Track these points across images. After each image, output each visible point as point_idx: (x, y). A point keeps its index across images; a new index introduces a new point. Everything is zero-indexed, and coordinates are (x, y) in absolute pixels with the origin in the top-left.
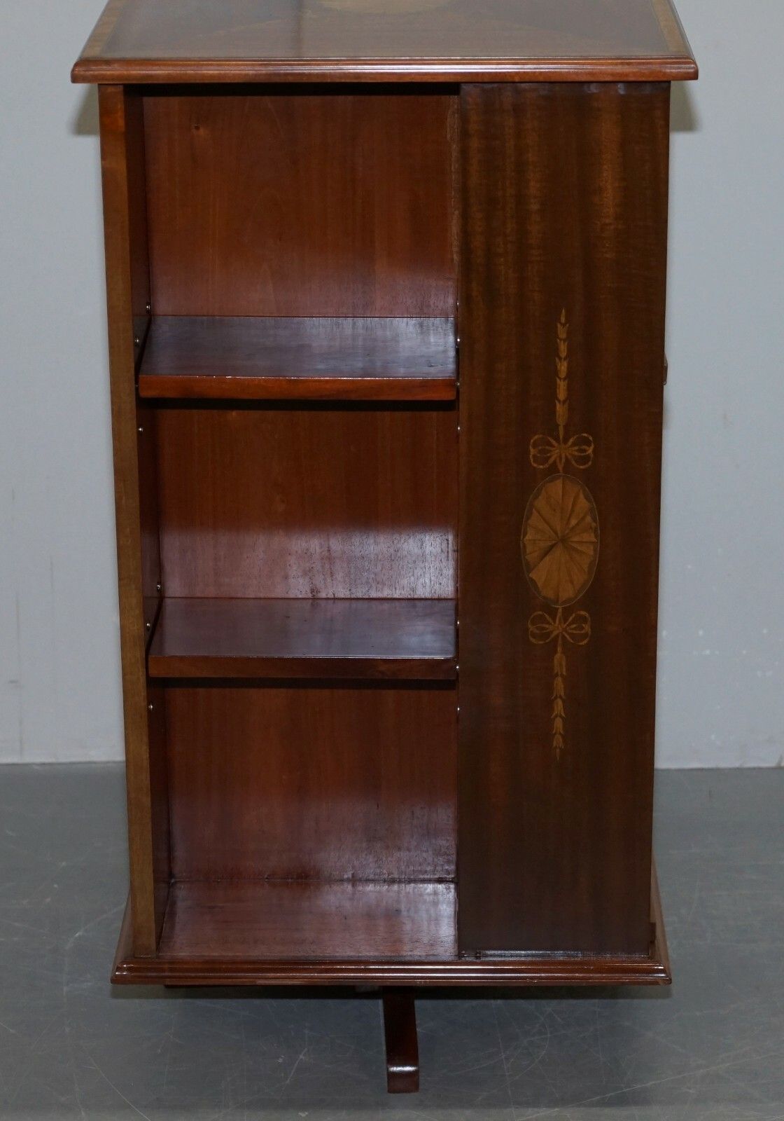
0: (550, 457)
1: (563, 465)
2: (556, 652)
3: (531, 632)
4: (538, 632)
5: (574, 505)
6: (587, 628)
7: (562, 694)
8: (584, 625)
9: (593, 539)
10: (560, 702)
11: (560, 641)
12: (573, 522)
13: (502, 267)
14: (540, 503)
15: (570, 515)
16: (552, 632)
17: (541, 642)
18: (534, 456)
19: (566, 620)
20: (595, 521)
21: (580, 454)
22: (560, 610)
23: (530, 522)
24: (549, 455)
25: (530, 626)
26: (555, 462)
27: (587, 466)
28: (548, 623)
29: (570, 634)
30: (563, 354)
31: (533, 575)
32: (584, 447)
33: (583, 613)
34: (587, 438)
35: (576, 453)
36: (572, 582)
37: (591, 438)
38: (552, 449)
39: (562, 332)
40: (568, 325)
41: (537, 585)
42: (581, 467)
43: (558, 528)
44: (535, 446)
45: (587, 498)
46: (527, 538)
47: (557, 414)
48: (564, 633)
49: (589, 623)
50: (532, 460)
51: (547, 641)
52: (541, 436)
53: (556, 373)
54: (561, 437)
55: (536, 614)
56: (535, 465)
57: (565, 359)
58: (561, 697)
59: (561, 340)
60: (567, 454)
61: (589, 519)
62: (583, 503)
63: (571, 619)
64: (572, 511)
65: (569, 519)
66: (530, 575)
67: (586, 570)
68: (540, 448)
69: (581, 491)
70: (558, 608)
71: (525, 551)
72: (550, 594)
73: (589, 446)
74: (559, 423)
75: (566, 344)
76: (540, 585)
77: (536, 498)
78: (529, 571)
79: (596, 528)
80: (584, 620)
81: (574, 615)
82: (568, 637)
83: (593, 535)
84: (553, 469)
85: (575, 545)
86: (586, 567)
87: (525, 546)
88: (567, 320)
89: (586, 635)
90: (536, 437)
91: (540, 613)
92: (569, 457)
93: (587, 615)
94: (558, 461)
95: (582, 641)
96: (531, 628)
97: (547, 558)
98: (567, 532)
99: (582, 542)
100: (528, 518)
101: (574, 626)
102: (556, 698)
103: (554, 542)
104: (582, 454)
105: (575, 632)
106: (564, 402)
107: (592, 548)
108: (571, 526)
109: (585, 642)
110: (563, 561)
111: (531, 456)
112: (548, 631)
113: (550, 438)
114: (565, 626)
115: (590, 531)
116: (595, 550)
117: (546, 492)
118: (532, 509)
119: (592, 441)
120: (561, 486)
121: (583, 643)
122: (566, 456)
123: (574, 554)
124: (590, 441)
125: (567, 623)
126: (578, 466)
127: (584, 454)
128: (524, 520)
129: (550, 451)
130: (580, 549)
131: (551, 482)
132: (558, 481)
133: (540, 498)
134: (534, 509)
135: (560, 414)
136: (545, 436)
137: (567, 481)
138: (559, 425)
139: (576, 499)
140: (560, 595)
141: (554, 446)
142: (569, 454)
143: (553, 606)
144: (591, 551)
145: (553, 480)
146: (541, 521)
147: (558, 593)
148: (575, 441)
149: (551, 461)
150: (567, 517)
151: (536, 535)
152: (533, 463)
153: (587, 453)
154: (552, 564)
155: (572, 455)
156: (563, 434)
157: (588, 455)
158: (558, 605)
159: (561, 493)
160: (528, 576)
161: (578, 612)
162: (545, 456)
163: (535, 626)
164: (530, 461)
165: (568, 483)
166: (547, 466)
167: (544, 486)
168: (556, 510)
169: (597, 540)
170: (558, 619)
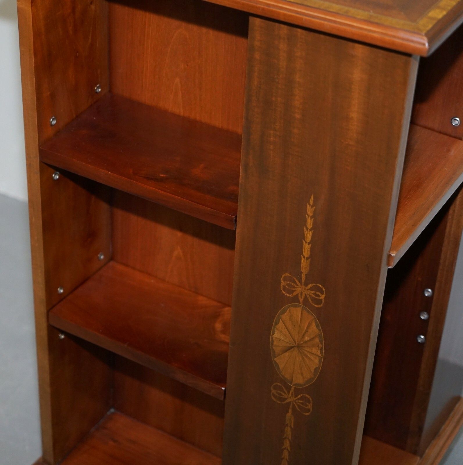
0: (295, 291)
1: (303, 299)
2: (288, 412)
3: (273, 393)
4: (277, 395)
5: (308, 328)
6: (310, 406)
7: (290, 437)
8: (308, 404)
9: (319, 354)
10: (288, 442)
11: (291, 406)
12: (307, 338)
13: (272, 152)
14: (285, 317)
15: (305, 333)
16: (286, 399)
17: (279, 402)
18: (284, 287)
19: (296, 396)
20: (321, 343)
22: (293, 389)
23: (277, 326)
24: (294, 289)
25: (272, 389)
26: (297, 295)
27: (319, 306)
29: (298, 406)
30: (310, 227)
31: (277, 360)
32: (318, 293)
33: (308, 396)
34: (322, 289)
35: (313, 296)
36: (302, 376)
37: (324, 289)
38: (297, 287)
39: (310, 211)
40: (314, 207)
42: (315, 306)
43: (296, 338)
44: (285, 279)
45: (317, 327)
46: (275, 336)
47: (302, 265)
48: (294, 403)
49: (311, 404)
50: (282, 288)
51: (283, 403)
52: (289, 275)
53: (303, 237)
54: (303, 281)
56: (284, 293)
57: (311, 230)
58: (288, 439)
59: (309, 216)
60: (306, 294)
61: (317, 340)
62: (314, 329)
63: (299, 396)
64: (306, 331)
65: (304, 335)
67: (313, 371)
68: (288, 283)
69: (314, 321)
70: (292, 387)
71: (273, 344)
72: (287, 376)
73: (323, 294)
74: (303, 271)
75: (312, 220)
76: (281, 367)
77: (283, 313)
78: (275, 357)
79: (322, 348)
80: (309, 401)
81: (301, 395)
82: (297, 407)
83: (319, 351)
84: (295, 299)
85: (306, 353)
86: (312, 370)
87: (272, 340)
88: (315, 204)
89: (309, 410)
90: (286, 274)
91: (280, 385)
92: (308, 296)
93: (310, 399)
94: (299, 295)
95: (305, 413)
96: (273, 391)
97: (287, 354)
98: (302, 343)
99: (311, 353)
100: (276, 324)
101: (301, 402)
102: (285, 438)
103: (292, 345)
104: (316, 297)
105: (301, 405)
106: (307, 259)
107: (318, 359)
108: (305, 340)
109: (308, 414)
110: (297, 359)
111: (281, 285)
112: (284, 397)
113: (295, 279)
114: (295, 399)
115: (318, 348)
116: (320, 361)
117: (290, 313)
118: (280, 319)
119: (324, 291)
120: (300, 312)
121: (306, 414)
122: (305, 294)
123: (305, 358)
124: (323, 291)
125: (297, 398)
126: (313, 304)
127: (318, 298)
128: (274, 324)
129: (295, 287)
130: (310, 357)
131: (293, 307)
132: (298, 308)
133: (285, 314)
134: (280, 320)
135: (304, 265)
136: (292, 276)
137: (304, 310)
138: (302, 273)
139: (310, 324)
140: (293, 379)
141: (297, 285)
142: (308, 294)
143: (288, 383)
144: (317, 361)
145: (295, 306)
146: (285, 329)
147: (293, 378)
148: (312, 287)
149: (295, 294)
150: (303, 333)
151: (281, 336)
152: (282, 290)
153: (320, 298)
154: (290, 358)
155: (310, 295)
156: (304, 279)
157: (321, 299)
158: (292, 384)
159: (300, 317)
160: (274, 359)
161: (305, 395)
162: (291, 289)
163: (276, 391)
164: (280, 288)
165: (305, 312)
166: (292, 296)
167: (289, 308)
168: (296, 326)
169: (322, 355)
170: (291, 393)
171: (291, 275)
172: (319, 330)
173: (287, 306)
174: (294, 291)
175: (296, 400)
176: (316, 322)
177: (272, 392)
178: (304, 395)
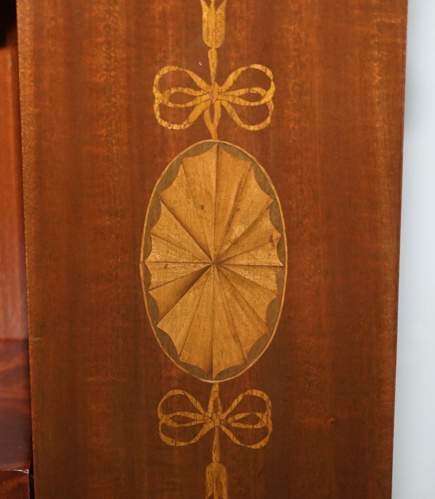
0: (193, 107)
1: (216, 123)
2: (210, 461)
3: (163, 425)
4: (175, 425)
6: (265, 419)
8: (259, 415)
9: (277, 262)
11: (216, 442)
12: (238, 230)
14: (175, 194)
15: (232, 217)
16: (201, 426)
17: (183, 444)
18: (162, 107)
19: (226, 406)
20: (278, 228)
21: (247, 103)
22: (216, 389)
23: (156, 229)
24: (190, 104)
25: (160, 416)
26: (201, 116)
27: (262, 126)
28: (194, 410)
29: (235, 431)
31: (164, 325)
32: (257, 90)
33: (257, 393)
34: (265, 74)
35: (243, 102)
36: (238, 341)
37: (269, 73)
38: (198, 93)
41: (173, 346)
42: (252, 128)
43: (210, 240)
44: (163, 87)
45: (263, 185)
46: (151, 258)
47: (205, 26)
48: (224, 428)
49: (269, 412)
50: (158, 114)
51: (193, 442)
52: (174, 68)
54: (213, 71)
55: (170, 393)
56: (164, 124)
60: (225, 104)
61: (267, 224)
62: (256, 195)
63: (235, 403)
64: (236, 209)
65: (229, 224)
66: (159, 326)
67: (263, 316)
68: (173, 91)
69: (252, 173)
70: (211, 385)
71: (148, 284)
72: (198, 360)
73: (267, 88)
74: (209, 44)
76: (177, 341)
77: (167, 183)
78: (157, 318)
79: (281, 240)
80: (261, 405)
81: (240, 398)
82: (231, 435)
83: (274, 252)
85: (240, 272)
86: (262, 313)
87: (147, 274)
89: (265, 430)
90: (165, 70)
91: (180, 392)
92: (229, 108)
93: (266, 397)
94: (207, 114)
95: (255, 442)
96: (164, 419)
97: (190, 296)
98: (226, 247)
99: (254, 266)
100: (152, 224)
101: (241, 416)
103: (202, 266)
104: (252, 104)
105: (242, 426)
107: (273, 277)
108: (233, 237)
109: (262, 443)
110: (219, 300)
111: (156, 106)
112: (193, 424)
113: (191, 73)
114: (224, 416)
115: (270, 245)
116: (279, 281)
117: (186, 174)
118: (160, 206)
119: (271, 78)
120: (214, 163)
121: (257, 446)
122: (222, 106)
123: (239, 288)
124: (268, 78)
125: (229, 411)
126: (246, 127)
127: (257, 104)
128: (145, 225)
129: (192, 98)
130: (252, 279)
131: (194, 156)
132: (207, 154)
133: (174, 184)
134: (163, 205)
135: (210, 25)
136: (181, 69)
137: (224, 152)
138: (209, 48)
139: (242, 187)
140: (215, 362)
141: (198, 89)
142: (229, 102)
143: (202, 380)
144: (272, 285)
145: (198, 152)
146: (176, 228)
147: (212, 356)
148: (239, 78)
149: (194, 116)
150: (226, 222)
151: (167, 252)
152: (159, 120)
153: (263, 102)
154: (198, 306)
155: (233, 105)
156: (215, 66)
157: (265, 104)
158: (212, 380)
159: (213, 176)
160: (155, 327)
161: (249, 392)
162: (183, 106)
163: (171, 415)
164: (154, 115)
165: (227, 157)
166: (188, 126)
167: (182, 162)
168: (206, 208)
169: (283, 262)
170: (211, 403)
171: (179, 66)
172: (269, 193)
173: (175, 158)
174: (189, 110)
175: (227, 418)
176: (258, 174)
177: (160, 423)
178: (246, 393)
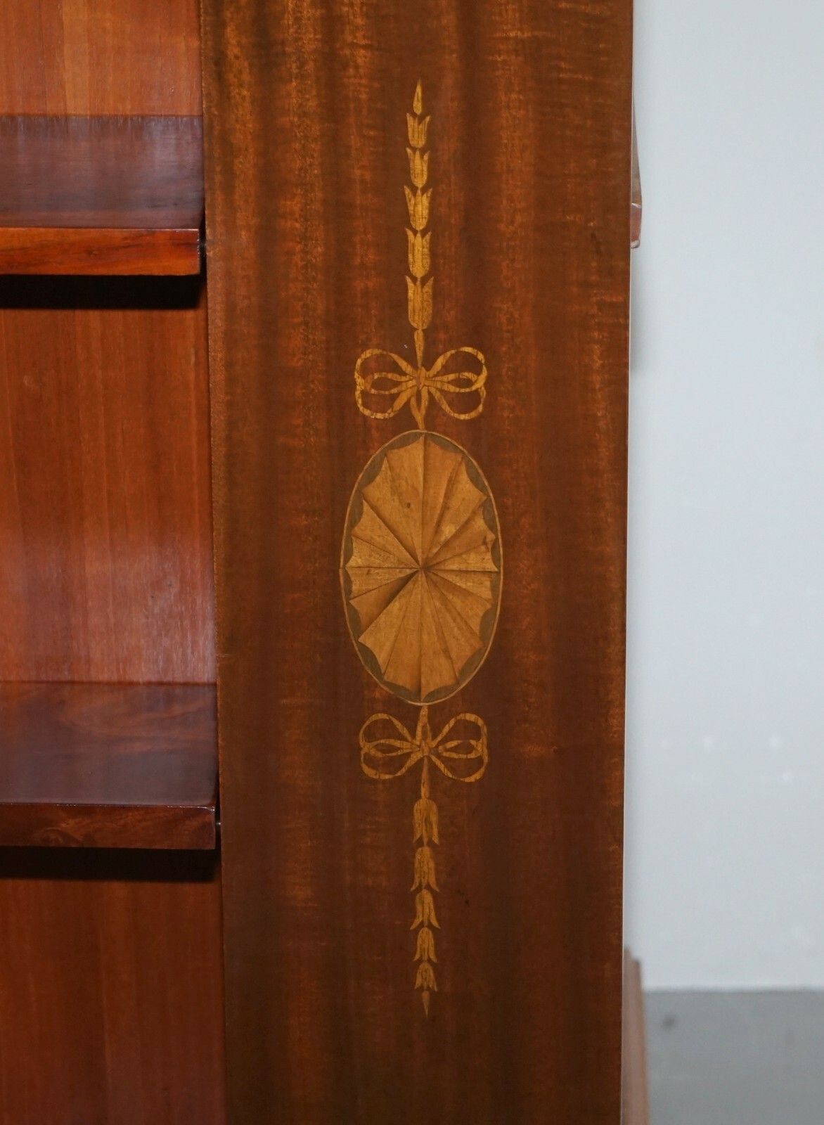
0: (398, 395)
1: (423, 412)
2: (419, 797)
3: (366, 754)
4: (379, 755)
5: (448, 496)
6: (480, 748)
7: (432, 881)
8: (473, 742)
9: (491, 567)
10: (428, 898)
11: (425, 775)
12: (448, 530)
14: (379, 490)
15: (442, 515)
16: (408, 755)
17: (387, 777)
18: (365, 394)
19: (436, 732)
20: (492, 528)
21: (457, 390)
22: (424, 712)
23: (357, 530)
24: (394, 391)
25: (362, 744)
26: (408, 403)
27: (473, 414)
28: (401, 738)
29: (446, 761)
30: (420, 182)
31: (367, 639)
32: (467, 375)
33: (471, 717)
34: (475, 357)
35: (452, 389)
36: (449, 657)
37: (481, 357)
38: (403, 379)
39: (417, 133)
40: (428, 119)
41: (376, 662)
42: (463, 417)
43: (417, 543)
44: (365, 372)
45: (475, 480)
46: (352, 563)
47: (410, 305)
48: (434, 758)
49: (484, 739)
50: (360, 401)
51: (399, 774)
52: (377, 351)
53: (406, 219)
54: (419, 354)
55: (374, 718)
56: (367, 412)
57: (424, 190)
58: (428, 887)
59: (414, 150)
60: (433, 390)
61: (480, 523)
62: (467, 491)
63: (446, 729)
64: (446, 507)
65: (439, 524)
66: (361, 640)
67: (476, 629)
68: (376, 376)
69: (463, 468)
70: (420, 708)
71: (349, 591)
72: (404, 679)
73: (479, 373)
74: (415, 325)
75: (426, 157)
76: (381, 658)
77: (370, 479)
78: (359, 632)
79: (495, 542)
80: (475, 732)
81: (452, 722)
82: (442, 767)
83: (489, 556)
84: (404, 420)
85: (452, 578)
86: (475, 625)
87: (348, 580)
88: (428, 110)
89: (479, 760)
90: (368, 354)
91: (385, 716)
92: (437, 395)
93: (480, 722)
94: (413, 402)
95: (470, 775)
96: (367, 748)
97: (395, 606)
98: (435, 550)
99: (467, 572)
100: (353, 523)
101: (453, 744)
102: (419, 889)
103: (409, 572)
104: (463, 390)
105: (454, 756)
106: (424, 280)
107: (488, 584)
108: (443, 539)
109: (477, 776)
110: (428, 610)
111: (358, 393)
112: (399, 753)
113: (395, 357)
114: (434, 744)
115: (483, 548)
116: (494, 588)
117: (391, 468)
118: (362, 503)
119: (483, 362)
120: (421, 456)
121: (472, 779)
122: (429, 393)
123: (450, 597)
124: (479, 362)
125: (439, 739)
126: (456, 415)
127: (468, 390)
128: (346, 525)
129: (397, 384)
130: (464, 586)
131: (399, 448)
132: (414, 445)
133: (378, 479)
134: (365, 504)
135: (416, 304)
136: (385, 353)
137: (433, 444)
138: (416, 329)
139: (452, 482)
140: (423, 681)
141: (404, 374)
142: (437, 389)
143: (409, 702)
144: (486, 593)
145: (404, 443)
146: (380, 528)
147: (420, 676)
148: (447, 362)
149: (399, 404)
150: (435, 520)
151: (370, 556)
152: (361, 408)
153: (474, 388)
154: (404, 617)
155: (442, 391)
156: (422, 348)
157: (477, 391)
158: (420, 701)
159: (420, 470)
160: (357, 641)
161: (461, 716)
162: (387, 393)
163: (375, 743)
164: (355, 403)
165: (435, 450)
166: (392, 415)
167: (386, 455)
168: (412, 506)
169: (498, 567)
170: (419, 729)
171: (384, 349)
172: (482, 489)
173: (379, 450)
174: (394, 397)
175: (437, 746)
176: (469, 468)
177: (363, 753)
178: (458, 718)
